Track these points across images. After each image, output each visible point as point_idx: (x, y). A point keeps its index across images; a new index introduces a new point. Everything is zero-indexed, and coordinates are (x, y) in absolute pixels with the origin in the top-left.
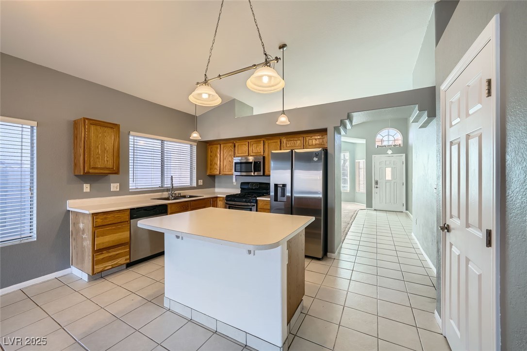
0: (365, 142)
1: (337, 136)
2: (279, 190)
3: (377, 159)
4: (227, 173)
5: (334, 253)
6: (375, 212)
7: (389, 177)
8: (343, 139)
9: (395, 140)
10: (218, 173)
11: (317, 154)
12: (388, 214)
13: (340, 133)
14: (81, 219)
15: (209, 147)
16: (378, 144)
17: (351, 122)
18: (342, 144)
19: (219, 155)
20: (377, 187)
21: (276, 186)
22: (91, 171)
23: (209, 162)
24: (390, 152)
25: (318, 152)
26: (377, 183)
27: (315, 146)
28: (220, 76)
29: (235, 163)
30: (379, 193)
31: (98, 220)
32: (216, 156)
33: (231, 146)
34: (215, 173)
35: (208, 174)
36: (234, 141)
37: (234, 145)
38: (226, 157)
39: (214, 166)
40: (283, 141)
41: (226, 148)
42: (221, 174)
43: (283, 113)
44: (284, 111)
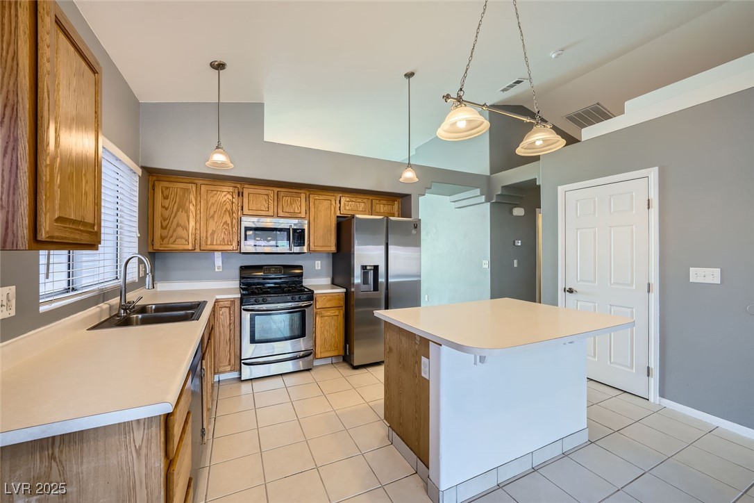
4: (218, 248)
10: (190, 247)
11: (415, 226)
15: (159, 184)
23: (158, 220)
25: (417, 223)
27: (385, 214)
29: (245, 227)
32: (182, 207)
33: (229, 192)
34: (181, 247)
35: (151, 250)
36: (238, 186)
37: (239, 193)
38: (213, 215)
39: (174, 231)
40: (340, 201)
41: (216, 194)
42: (198, 250)
43: (410, 166)
44: (410, 164)
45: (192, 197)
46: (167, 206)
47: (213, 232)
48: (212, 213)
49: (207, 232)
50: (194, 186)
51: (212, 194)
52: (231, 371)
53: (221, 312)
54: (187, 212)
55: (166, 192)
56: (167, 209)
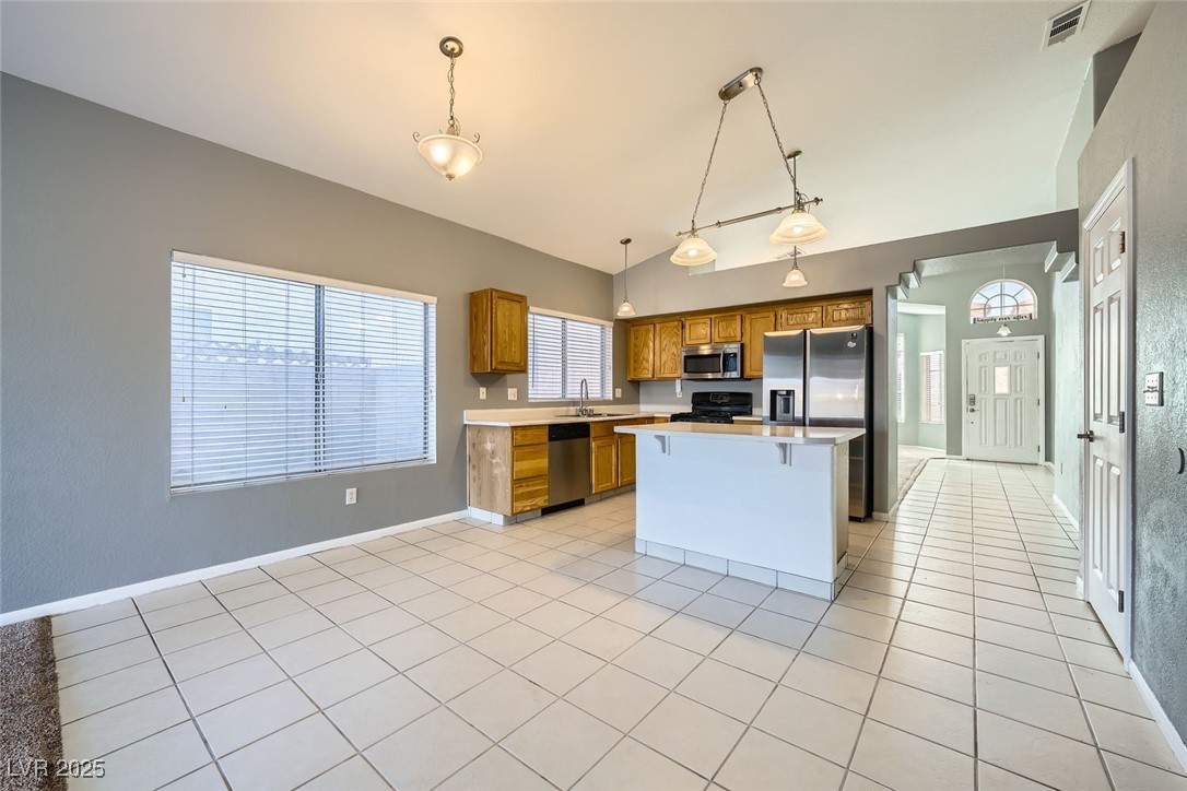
0: (944, 312)
1: (890, 301)
2: (780, 402)
3: (971, 348)
4: (669, 376)
5: (886, 512)
6: (968, 464)
7: (1002, 386)
8: (903, 308)
9: (1018, 305)
10: (650, 376)
11: (853, 336)
12: (1001, 467)
13: (895, 297)
14: (488, 436)
15: (633, 329)
16: (975, 314)
17: (919, 275)
18: (900, 318)
19: (651, 344)
20: (973, 410)
21: (774, 393)
22: (499, 367)
23: (632, 356)
24: (1004, 332)
25: (857, 332)
26: (972, 400)
27: (848, 322)
28: (719, 223)
29: (686, 357)
30: (977, 423)
31: (518, 437)
33: (675, 325)
34: (645, 377)
35: (629, 379)
36: (682, 318)
37: (682, 324)
38: (665, 348)
39: (641, 363)
40: (781, 315)
41: (667, 329)
42: (657, 379)
43: (795, 266)
44: (796, 264)
45: (651, 335)
46: (637, 345)
47: (665, 362)
48: (663, 347)
49: (661, 362)
50: (653, 327)
51: (664, 331)
54: (648, 348)
55: (636, 335)
56: (636, 347)
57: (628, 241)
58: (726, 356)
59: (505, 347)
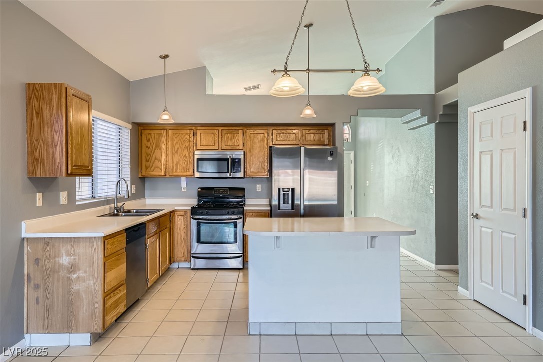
10: (163, 174)
11: (331, 154)
14: (64, 249)
15: (145, 132)
19: (164, 147)
22: (74, 172)
23: (144, 156)
25: (333, 151)
27: (314, 142)
28: (309, 70)
29: (197, 159)
32: (158, 147)
33: (187, 134)
34: (157, 174)
35: (140, 176)
36: (194, 128)
37: (194, 133)
38: (177, 151)
39: (154, 163)
40: (272, 133)
41: (179, 136)
42: (168, 176)
43: (309, 104)
44: (309, 103)
45: (164, 139)
46: (149, 146)
47: (178, 163)
48: (176, 150)
49: (173, 163)
50: (165, 131)
51: (176, 136)
52: (185, 261)
53: (179, 219)
54: (161, 150)
55: (149, 137)
56: (149, 148)
57: (166, 57)
58: (234, 160)
59: (79, 150)
